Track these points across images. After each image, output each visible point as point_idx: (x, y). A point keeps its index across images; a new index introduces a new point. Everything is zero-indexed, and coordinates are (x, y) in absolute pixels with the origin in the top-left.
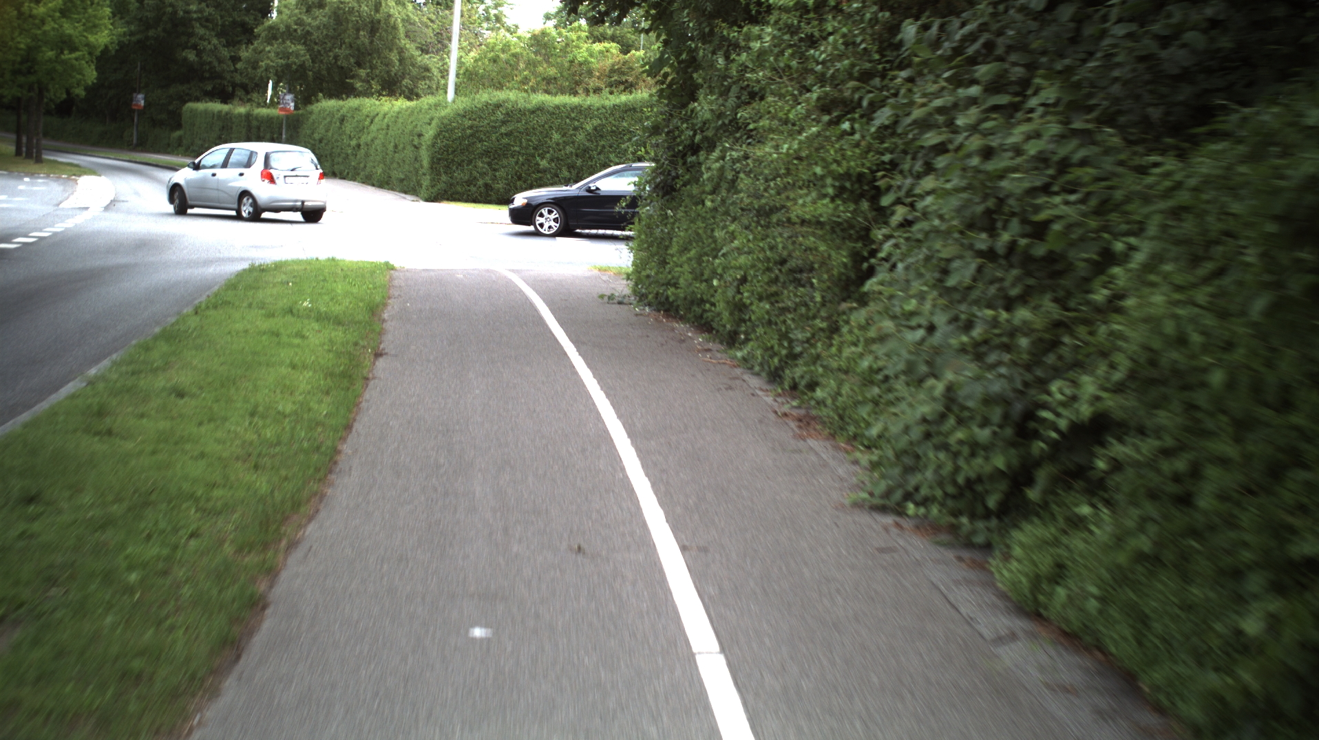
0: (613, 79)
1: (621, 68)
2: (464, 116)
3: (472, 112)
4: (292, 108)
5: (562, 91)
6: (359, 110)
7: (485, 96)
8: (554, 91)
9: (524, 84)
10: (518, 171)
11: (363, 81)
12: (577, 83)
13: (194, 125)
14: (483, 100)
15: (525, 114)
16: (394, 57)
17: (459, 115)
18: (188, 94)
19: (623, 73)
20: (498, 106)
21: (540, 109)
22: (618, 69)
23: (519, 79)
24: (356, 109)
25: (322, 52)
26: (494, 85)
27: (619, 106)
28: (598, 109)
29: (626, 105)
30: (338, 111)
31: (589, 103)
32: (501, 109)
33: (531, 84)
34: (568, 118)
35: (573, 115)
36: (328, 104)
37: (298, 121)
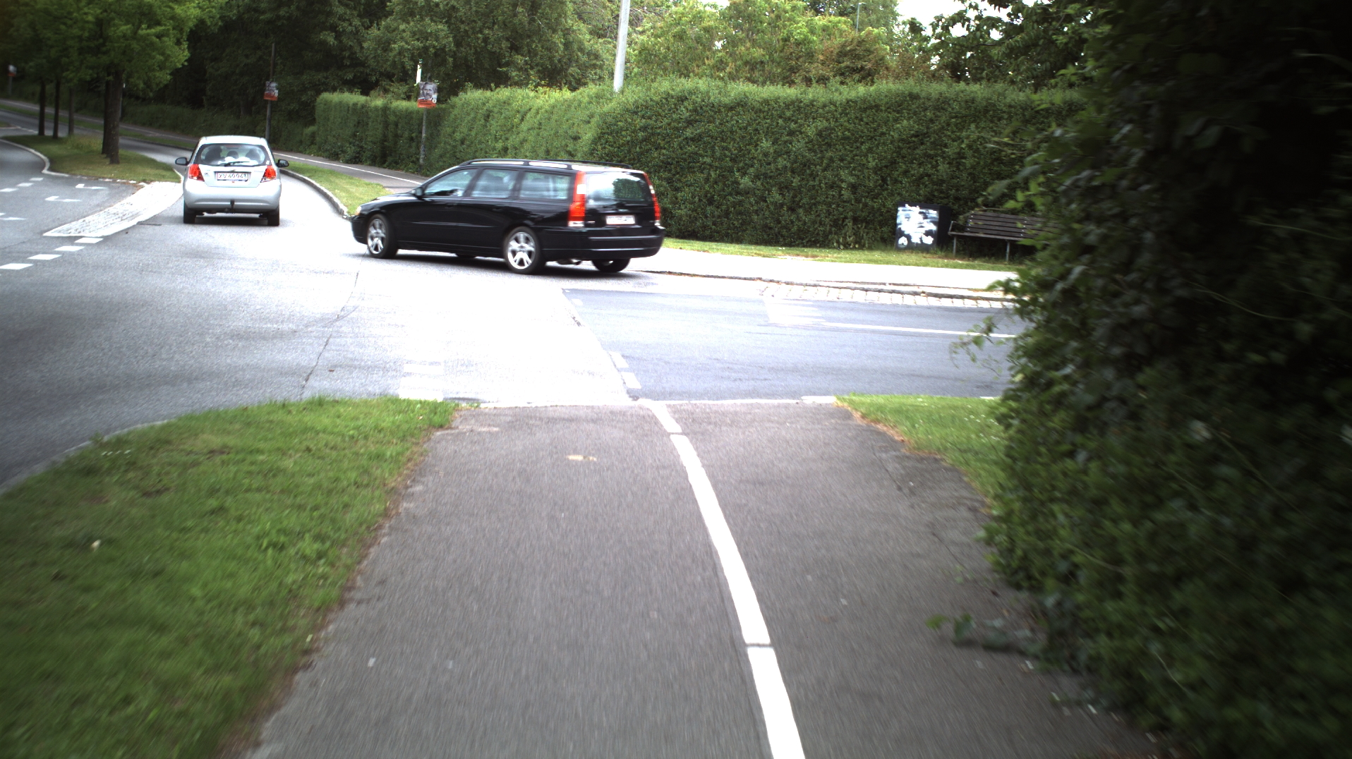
0: (843, 65)
1: (855, 50)
2: (636, 113)
3: (647, 108)
4: (435, 101)
5: (772, 79)
6: (509, 104)
7: (666, 85)
8: (761, 79)
9: (719, 70)
10: (707, 192)
11: (520, 69)
12: (793, 70)
13: (328, 119)
14: (662, 90)
15: (719, 111)
16: (558, 39)
17: (628, 110)
18: (324, 84)
19: (858, 57)
20: (682, 99)
21: (740, 104)
22: (850, 51)
23: (711, 62)
24: (505, 103)
25: (470, 33)
26: (679, 71)
27: (855, 102)
28: (824, 106)
29: (864, 100)
30: (484, 104)
31: (810, 96)
32: (686, 103)
33: (728, 70)
34: (781, 117)
35: (788, 114)
36: (473, 96)
37: (439, 116)
